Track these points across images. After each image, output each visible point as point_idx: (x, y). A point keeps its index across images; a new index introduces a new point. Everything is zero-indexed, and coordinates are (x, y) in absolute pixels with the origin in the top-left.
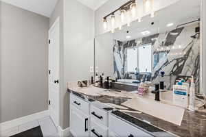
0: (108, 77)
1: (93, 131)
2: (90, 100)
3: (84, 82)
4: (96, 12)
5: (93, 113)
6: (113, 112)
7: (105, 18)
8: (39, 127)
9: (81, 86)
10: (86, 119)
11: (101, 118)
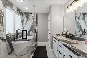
0: (70, 33)
1: (59, 51)
2: (59, 40)
3: (59, 34)
4: (64, 5)
5: (59, 45)
6: (65, 46)
7: (67, 7)
8: (45, 46)
9: (58, 36)
10: (57, 47)
11: (61, 47)
